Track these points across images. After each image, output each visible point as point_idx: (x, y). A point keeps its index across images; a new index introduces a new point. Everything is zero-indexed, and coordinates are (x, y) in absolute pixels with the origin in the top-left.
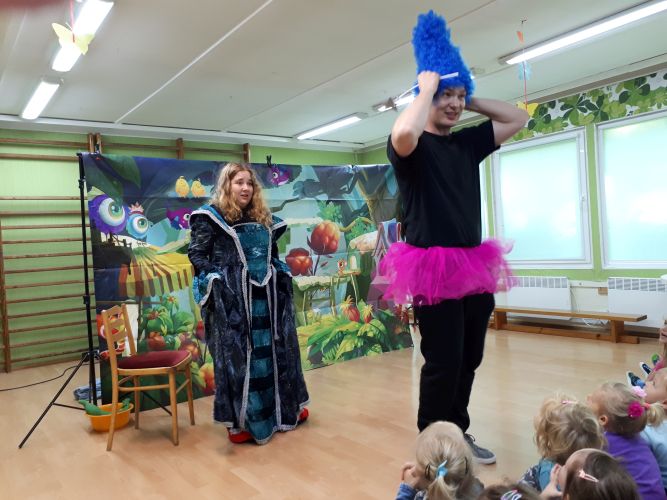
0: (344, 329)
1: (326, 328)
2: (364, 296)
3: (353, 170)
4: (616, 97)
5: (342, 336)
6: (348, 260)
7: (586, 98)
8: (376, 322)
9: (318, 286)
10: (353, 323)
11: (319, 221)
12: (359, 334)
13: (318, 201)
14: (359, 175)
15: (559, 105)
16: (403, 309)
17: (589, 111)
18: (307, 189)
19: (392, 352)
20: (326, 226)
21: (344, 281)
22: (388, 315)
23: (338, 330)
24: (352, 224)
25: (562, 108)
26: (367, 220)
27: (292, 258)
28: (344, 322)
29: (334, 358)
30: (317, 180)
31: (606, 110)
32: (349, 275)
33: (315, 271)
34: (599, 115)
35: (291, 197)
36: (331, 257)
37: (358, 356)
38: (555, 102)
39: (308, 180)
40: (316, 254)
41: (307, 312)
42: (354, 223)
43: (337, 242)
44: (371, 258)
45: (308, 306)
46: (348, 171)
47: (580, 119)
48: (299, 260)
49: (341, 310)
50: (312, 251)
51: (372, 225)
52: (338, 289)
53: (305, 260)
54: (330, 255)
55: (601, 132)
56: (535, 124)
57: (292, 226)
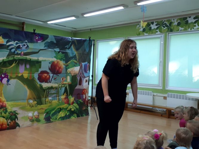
0: (62, 107)
1: (54, 106)
2: (72, 94)
3: (71, 39)
4: (176, 23)
5: (61, 110)
6: (66, 78)
7: (165, 22)
8: (75, 105)
9: (52, 88)
10: (66, 104)
11: (54, 60)
12: (68, 109)
13: (55, 51)
14: (73, 42)
15: (155, 24)
16: (87, 100)
17: (166, 28)
18: (51, 45)
19: (81, 117)
20: (58, 62)
21: (63, 87)
22: (80, 102)
23: (59, 107)
24: (69, 63)
25: (156, 25)
26: (76, 61)
27: (41, 75)
28: (62, 104)
29: (56, 119)
30: (55, 42)
31: (172, 28)
32: (66, 84)
33: (51, 81)
34: (169, 30)
35: (43, 48)
36: (59, 76)
37: (67, 118)
38: (153, 22)
39: (51, 41)
40: (52, 74)
41: (46, 99)
42: (70, 62)
43: (62, 70)
44: (76, 77)
45: (47, 96)
46: (69, 40)
47: (162, 30)
48: (45, 76)
49: (62, 99)
50: (51, 72)
51: (78, 64)
52: (61, 89)
53: (47, 76)
54: (58, 75)
55: (170, 36)
56: (145, 30)
57: (42, 60)
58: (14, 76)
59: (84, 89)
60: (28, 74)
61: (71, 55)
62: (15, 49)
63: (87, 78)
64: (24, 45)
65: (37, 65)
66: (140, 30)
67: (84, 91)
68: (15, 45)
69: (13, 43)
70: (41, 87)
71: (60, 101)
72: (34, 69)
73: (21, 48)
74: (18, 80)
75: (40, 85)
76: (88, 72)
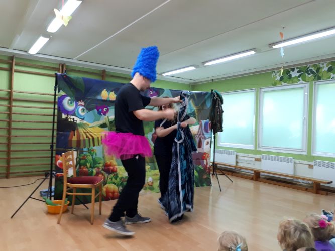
4: (326, 69)
7: (311, 68)
17: (312, 75)
25: (298, 72)
31: (320, 75)
34: (317, 77)
38: (294, 68)
47: (307, 78)
55: (317, 86)
56: (283, 79)
59: (205, 153)
61: (189, 112)
66: (276, 79)
67: (205, 156)
72: (147, 129)
76: (210, 131)
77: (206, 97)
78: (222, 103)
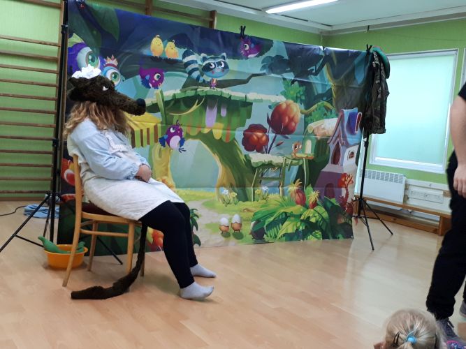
0: (289, 210)
1: (271, 207)
2: (313, 182)
3: (323, 52)
5: (286, 217)
6: (303, 143)
8: (320, 209)
9: (270, 165)
10: (299, 206)
11: (281, 99)
12: (302, 218)
13: (284, 79)
14: (328, 58)
16: (349, 201)
18: (276, 65)
19: (331, 240)
20: (288, 106)
21: (295, 165)
22: (333, 204)
23: (282, 211)
24: (313, 108)
26: (329, 105)
27: (249, 133)
28: (289, 204)
29: (276, 237)
30: (286, 57)
32: (302, 158)
33: (270, 149)
35: (258, 71)
36: (287, 138)
37: (298, 239)
39: (277, 56)
40: (273, 132)
41: (256, 188)
42: (315, 106)
43: (296, 124)
44: (327, 144)
45: (258, 183)
46: (318, 52)
48: (257, 136)
49: (289, 192)
50: (271, 129)
51: (333, 111)
52: (289, 170)
53: (262, 137)
54: (287, 135)
57: (255, 100)
58: (194, 132)
59: (344, 175)
60: (224, 129)
61: (319, 90)
62: (201, 72)
63: (355, 149)
64: (219, 64)
65: (243, 110)
67: (343, 180)
68: (200, 62)
69: (197, 59)
70: (248, 161)
71: (286, 198)
72: (235, 120)
73: (212, 69)
74: (203, 143)
75: (245, 156)
76: (358, 132)
77: (356, 62)
78: (388, 76)
